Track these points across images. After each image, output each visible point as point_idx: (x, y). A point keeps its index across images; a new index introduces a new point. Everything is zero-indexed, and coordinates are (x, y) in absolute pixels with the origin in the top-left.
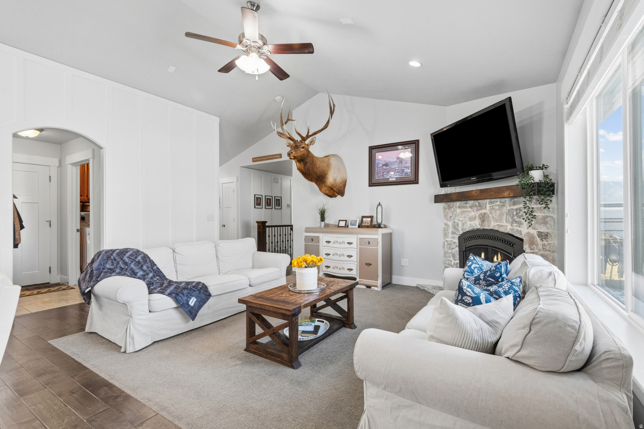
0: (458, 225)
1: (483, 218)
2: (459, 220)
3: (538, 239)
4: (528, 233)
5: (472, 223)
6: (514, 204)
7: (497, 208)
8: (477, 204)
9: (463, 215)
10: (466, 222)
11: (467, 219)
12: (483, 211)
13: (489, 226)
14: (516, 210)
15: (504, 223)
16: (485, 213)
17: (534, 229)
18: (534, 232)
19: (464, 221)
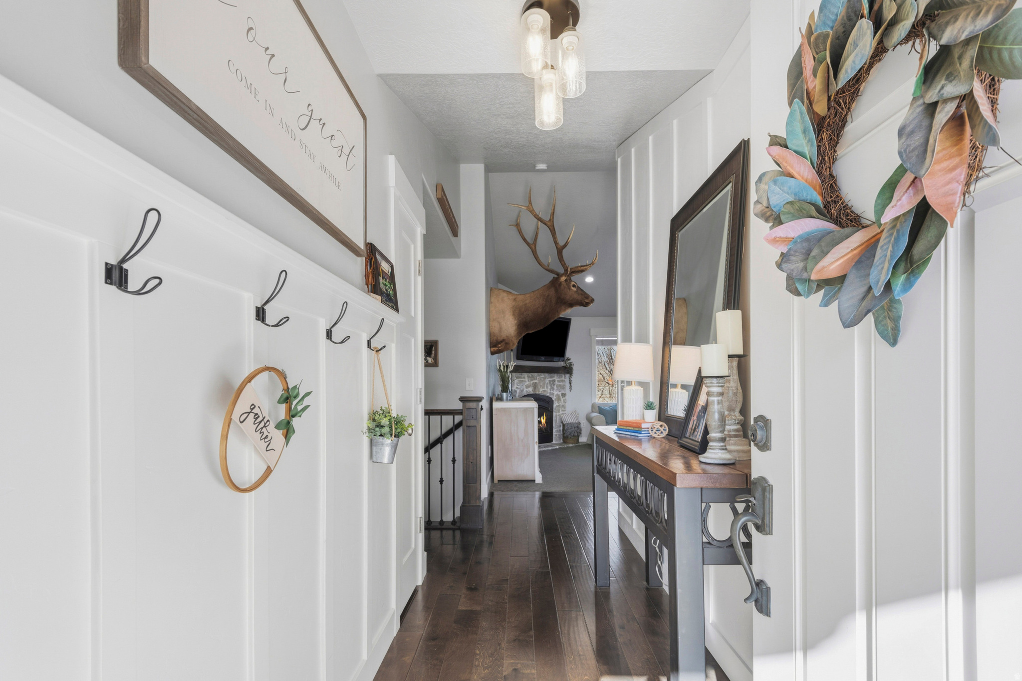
0: (516, 392)
1: (535, 386)
2: (517, 388)
3: (561, 397)
4: (557, 394)
5: (527, 390)
6: (551, 377)
7: (542, 379)
8: (530, 376)
9: (522, 384)
10: (523, 390)
11: (524, 387)
12: (535, 381)
13: (539, 391)
14: (553, 381)
15: (546, 390)
16: (536, 383)
17: (560, 392)
18: (560, 393)
19: (521, 389)
